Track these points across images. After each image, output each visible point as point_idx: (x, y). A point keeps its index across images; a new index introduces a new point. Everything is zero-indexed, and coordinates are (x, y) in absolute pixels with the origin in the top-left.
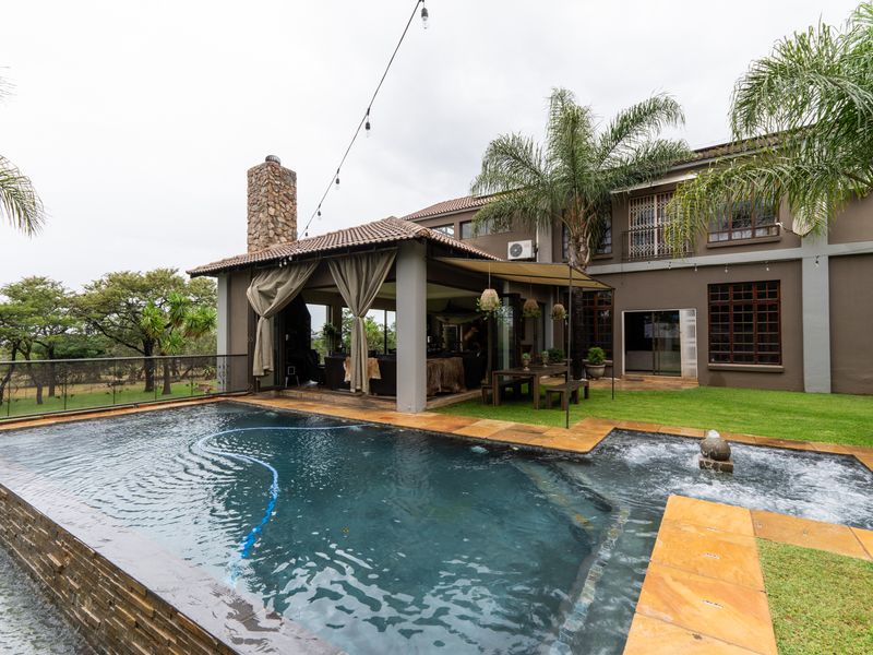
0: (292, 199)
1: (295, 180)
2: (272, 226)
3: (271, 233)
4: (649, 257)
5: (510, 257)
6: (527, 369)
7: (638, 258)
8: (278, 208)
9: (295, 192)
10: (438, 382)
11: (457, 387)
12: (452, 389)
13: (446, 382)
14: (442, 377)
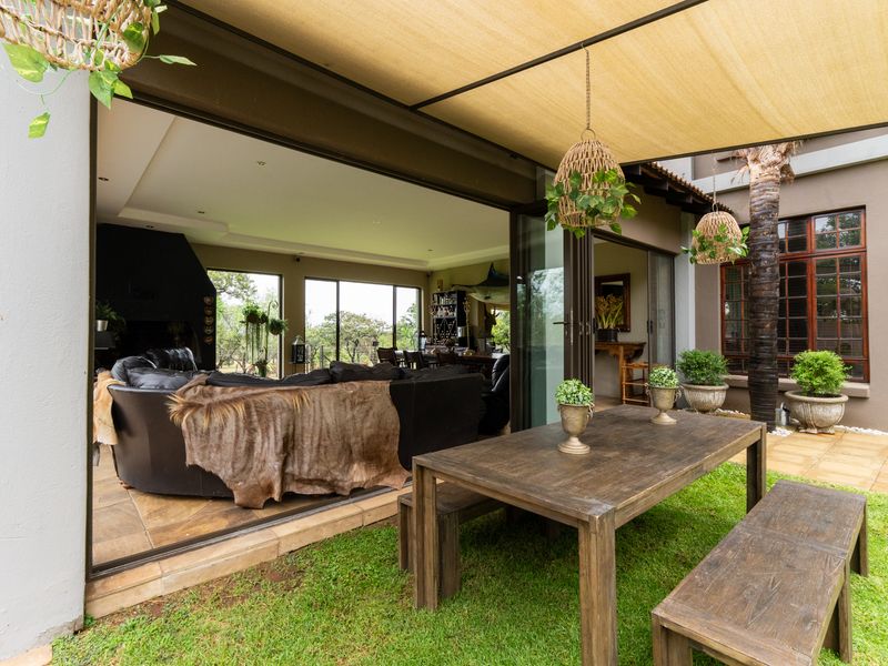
10: (273, 464)
11: (359, 475)
12: (331, 485)
13: (305, 465)
14: (289, 446)
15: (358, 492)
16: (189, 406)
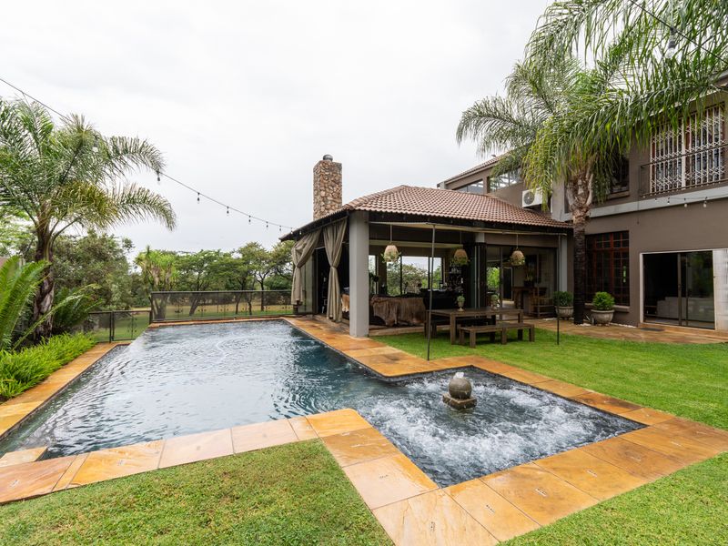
0: (338, 183)
1: (340, 169)
2: (323, 203)
3: (323, 208)
4: (673, 189)
5: (524, 205)
6: (461, 310)
7: (656, 194)
8: (328, 190)
9: (341, 178)
10: (395, 316)
11: (415, 321)
12: (408, 322)
13: (402, 317)
14: (398, 313)
15: (414, 325)
16: (375, 302)
